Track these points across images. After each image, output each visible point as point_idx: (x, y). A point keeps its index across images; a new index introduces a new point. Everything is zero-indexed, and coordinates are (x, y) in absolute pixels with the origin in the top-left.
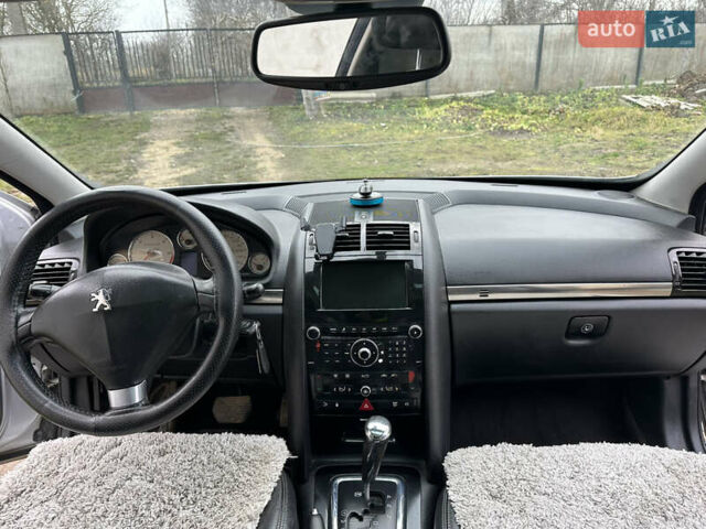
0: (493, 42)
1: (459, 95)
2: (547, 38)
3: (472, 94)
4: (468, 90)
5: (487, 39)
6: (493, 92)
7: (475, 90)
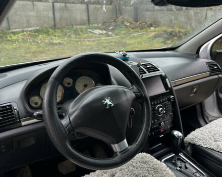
0: (35, 8)
1: (25, 29)
2: (56, 8)
3: (30, 29)
4: (28, 27)
5: (32, 7)
6: (38, 28)
7: (31, 27)
